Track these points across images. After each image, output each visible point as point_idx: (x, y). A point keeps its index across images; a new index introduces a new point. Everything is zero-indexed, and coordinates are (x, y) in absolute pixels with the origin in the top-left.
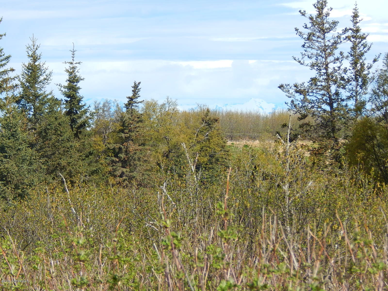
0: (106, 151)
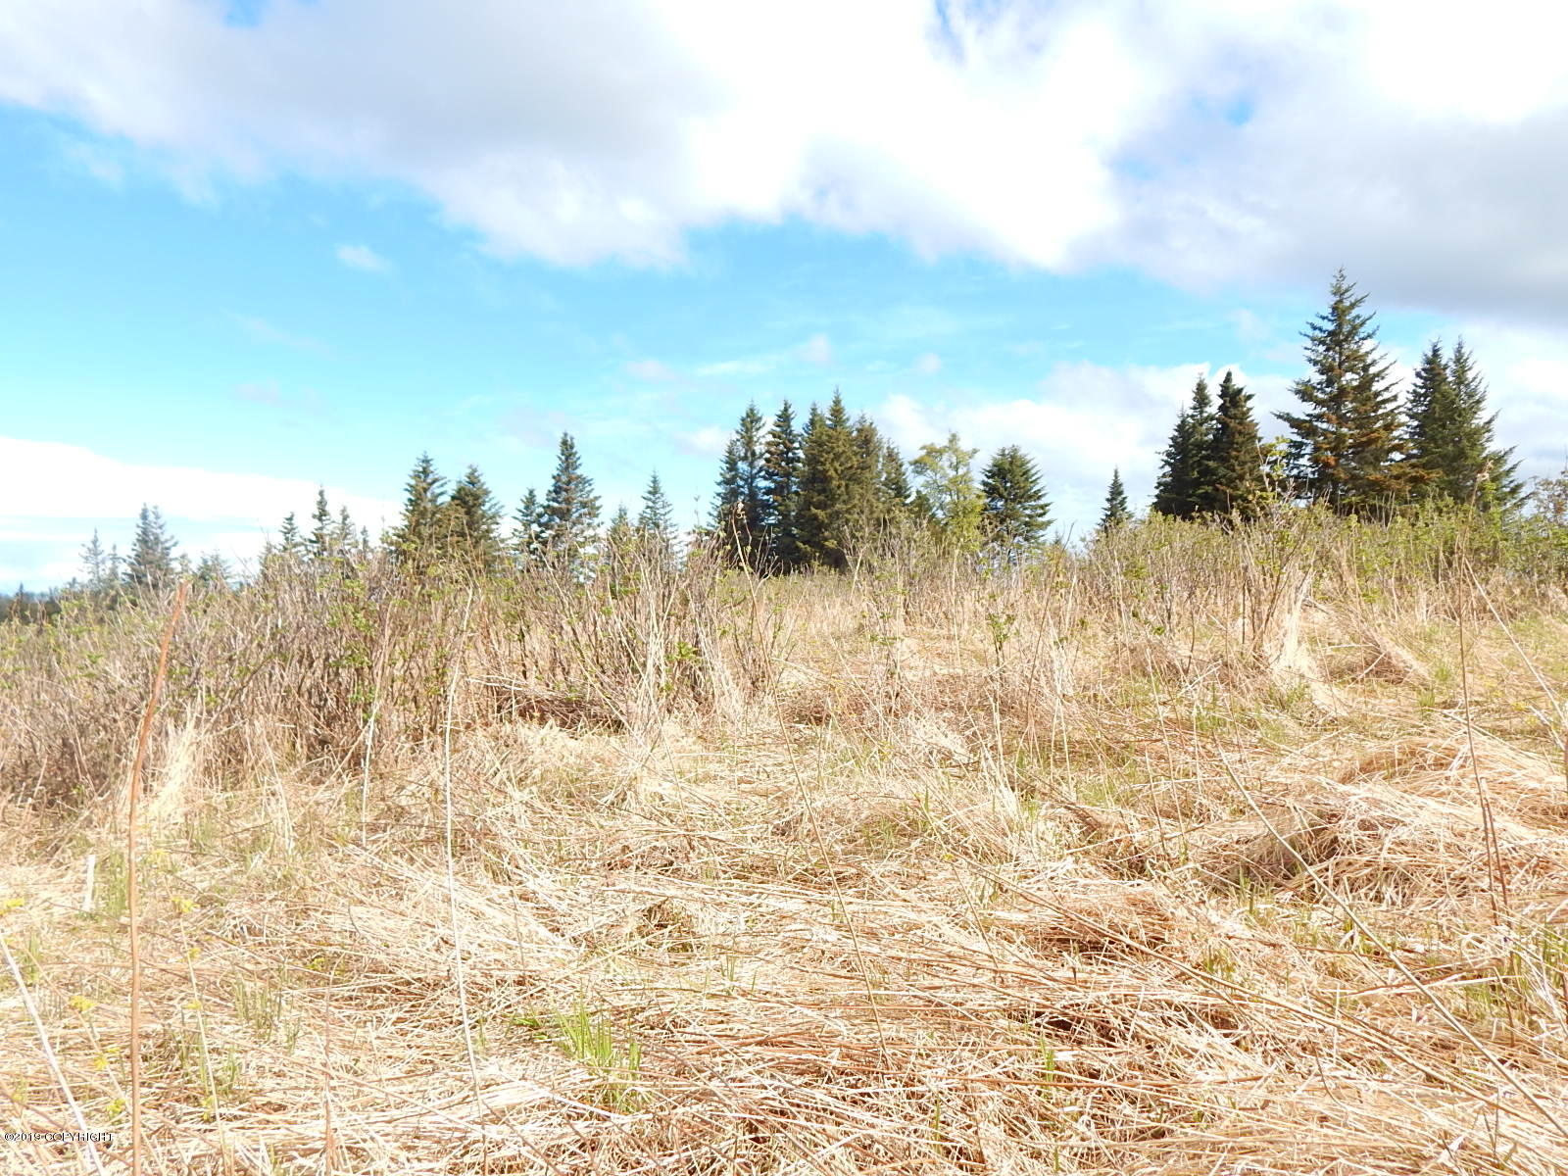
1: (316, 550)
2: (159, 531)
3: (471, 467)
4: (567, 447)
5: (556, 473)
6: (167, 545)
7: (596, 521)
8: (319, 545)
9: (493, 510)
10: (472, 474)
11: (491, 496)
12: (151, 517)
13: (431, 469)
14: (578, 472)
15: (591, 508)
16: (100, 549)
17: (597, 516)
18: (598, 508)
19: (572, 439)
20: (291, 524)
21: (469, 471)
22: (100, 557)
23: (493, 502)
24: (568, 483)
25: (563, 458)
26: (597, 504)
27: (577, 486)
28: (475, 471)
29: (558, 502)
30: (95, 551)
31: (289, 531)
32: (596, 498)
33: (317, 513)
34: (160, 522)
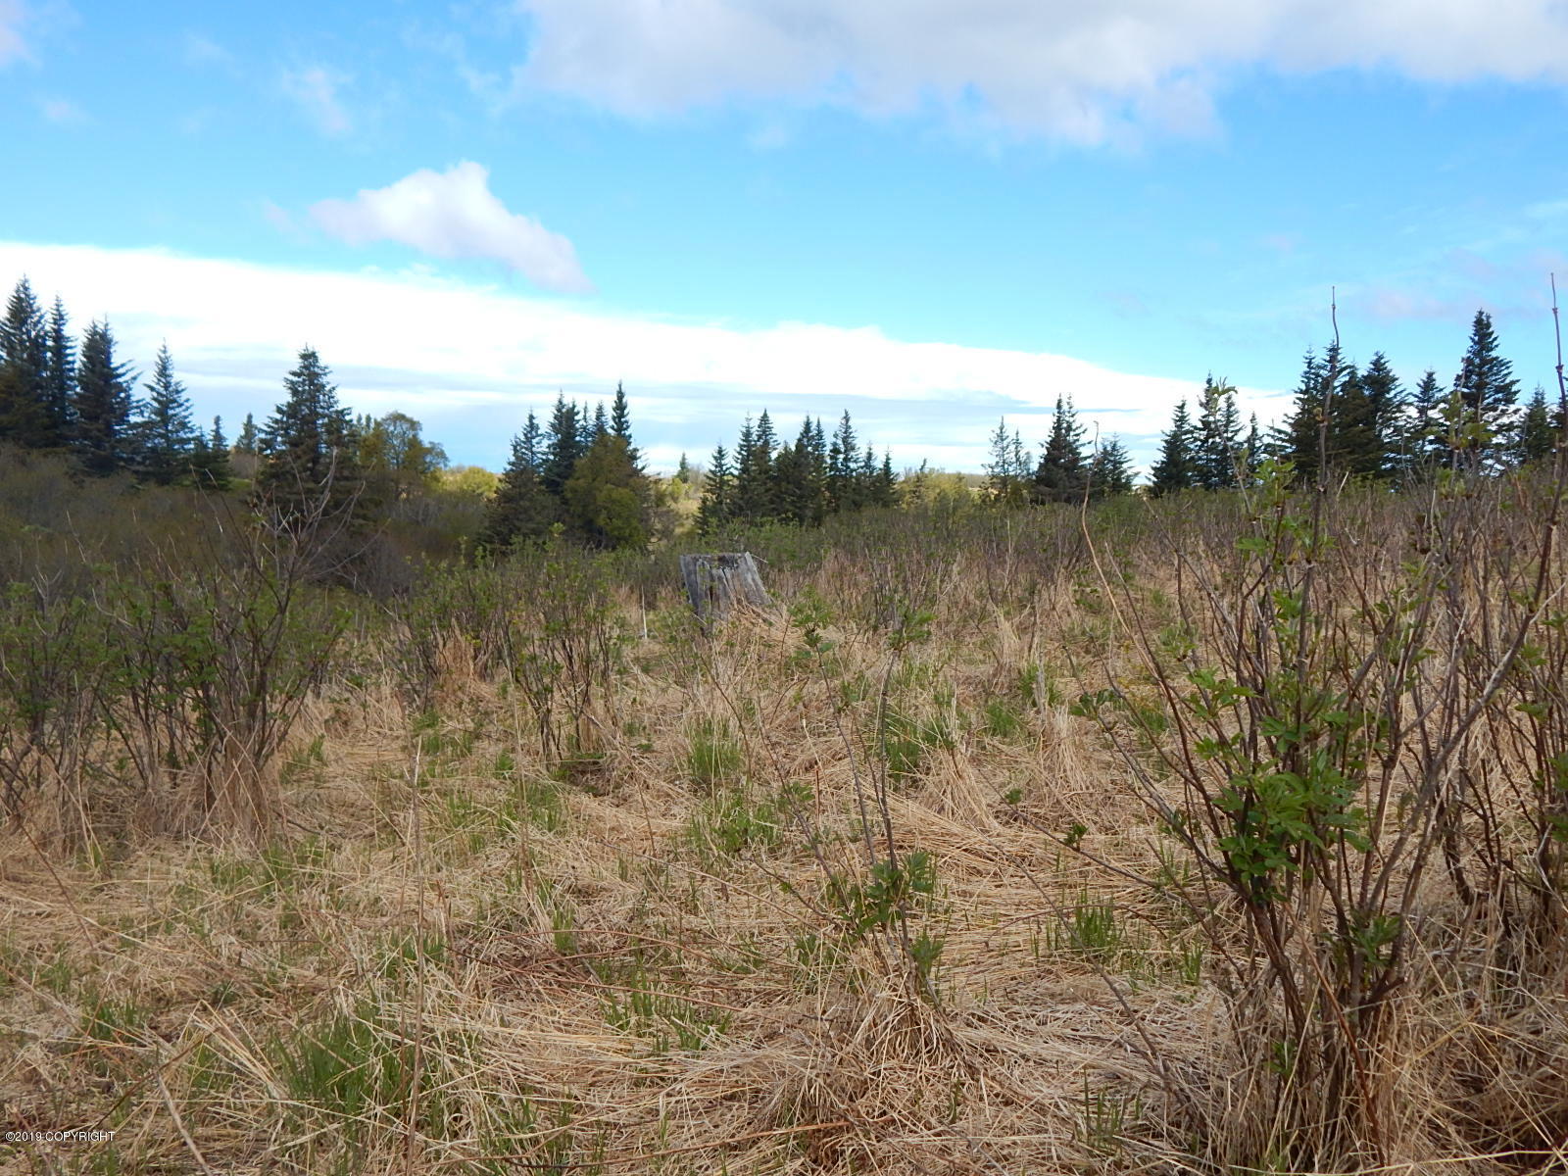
0: (910, 491)
1: (1202, 438)
2: (1071, 420)
3: (1377, 354)
4: (1482, 330)
5: (1466, 355)
6: (1077, 432)
7: (1512, 407)
8: (1205, 433)
9: (1398, 398)
10: (1378, 360)
11: (1397, 383)
12: (1065, 407)
13: (1339, 357)
14: (1493, 354)
15: (1508, 394)
16: (1005, 435)
17: (1513, 402)
18: (1516, 393)
19: (1488, 317)
20: (1182, 412)
21: (1375, 358)
22: (1005, 443)
23: (1399, 389)
24: (1481, 366)
25: (1476, 338)
26: (1514, 388)
27: (1490, 369)
28: (1381, 358)
29: (1467, 387)
30: (1001, 437)
31: (1181, 420)
32: (1513, 383)
33: (1204, 401)
34: (1073, 411)
